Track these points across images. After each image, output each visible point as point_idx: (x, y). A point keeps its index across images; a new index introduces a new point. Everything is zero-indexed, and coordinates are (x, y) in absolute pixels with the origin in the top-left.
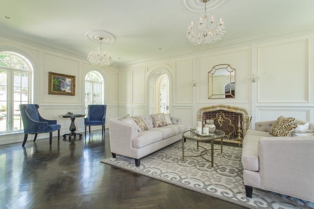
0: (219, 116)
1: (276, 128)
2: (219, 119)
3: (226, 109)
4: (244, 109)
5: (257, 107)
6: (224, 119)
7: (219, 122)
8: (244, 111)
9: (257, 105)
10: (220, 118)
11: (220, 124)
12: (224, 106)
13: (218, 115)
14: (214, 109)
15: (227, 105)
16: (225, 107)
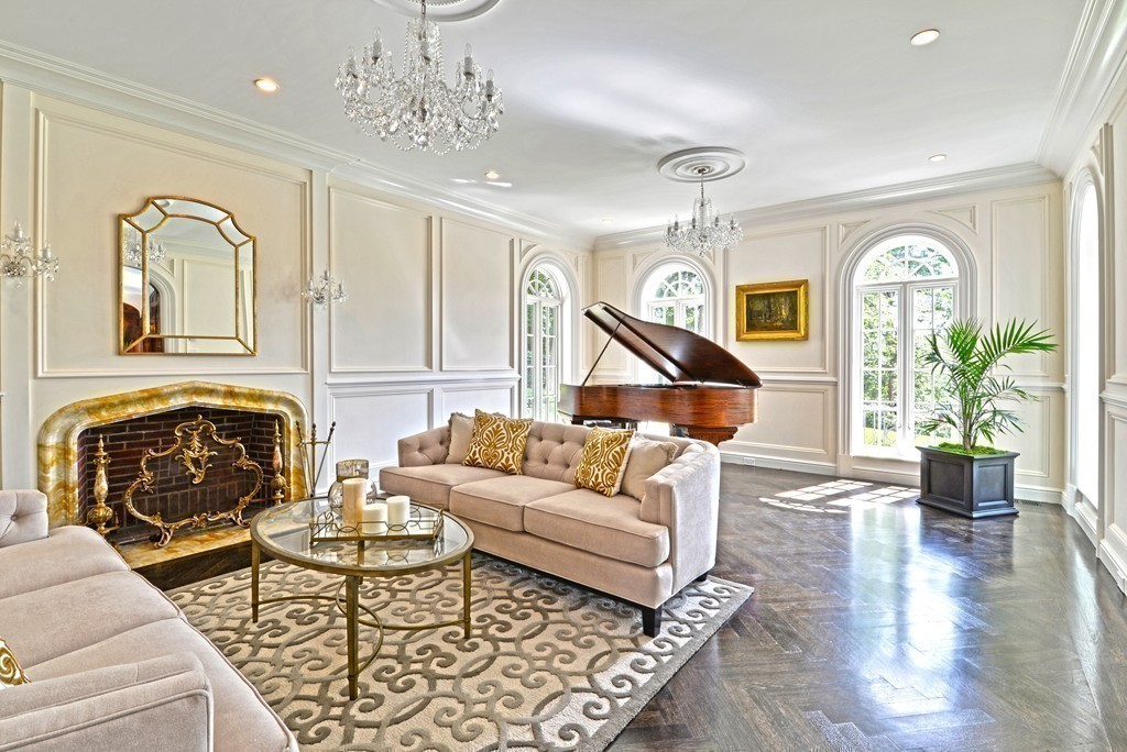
0: (187, 437)
1: (500, 447)
2: (189, 448)
3: (217, 402)
4: (291, 398)
5: (332, 385)
6: (213, 445)
7: (189, 465)
8: (292, 404)
9: (330, 380)
10: (196, 443)
11: (193, 470)
12: (210, 386)
13: (184, 432)
14: (158, 407)
15: (221, 383)
16: (211, 392)
